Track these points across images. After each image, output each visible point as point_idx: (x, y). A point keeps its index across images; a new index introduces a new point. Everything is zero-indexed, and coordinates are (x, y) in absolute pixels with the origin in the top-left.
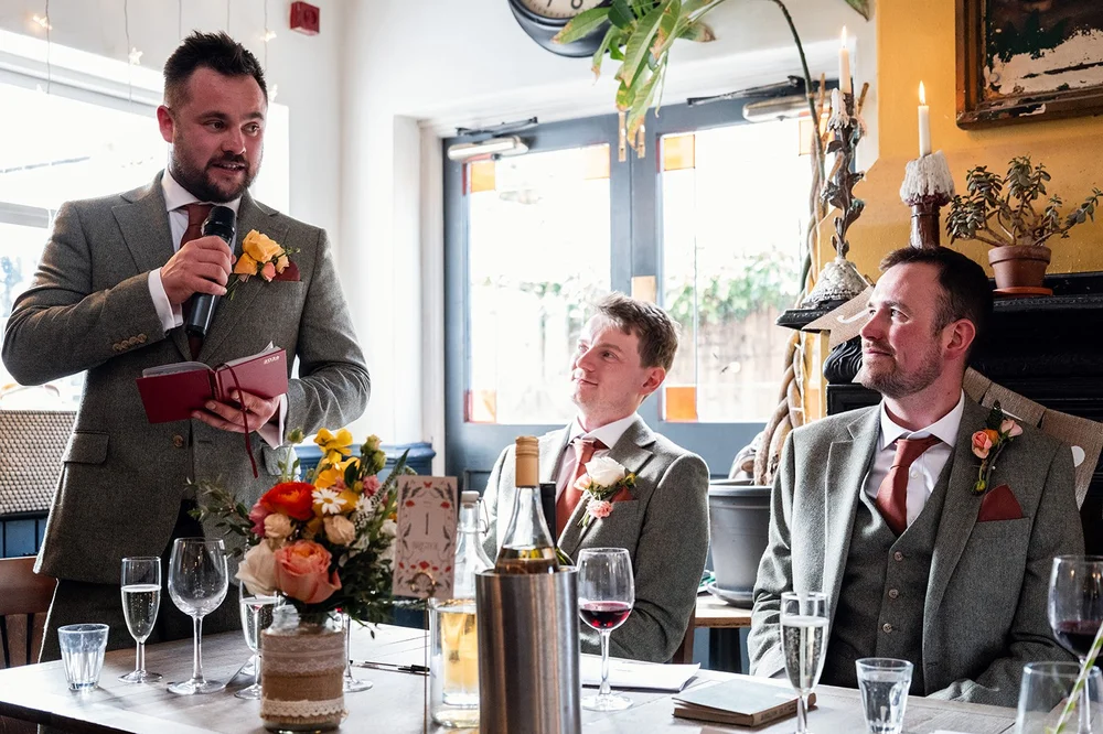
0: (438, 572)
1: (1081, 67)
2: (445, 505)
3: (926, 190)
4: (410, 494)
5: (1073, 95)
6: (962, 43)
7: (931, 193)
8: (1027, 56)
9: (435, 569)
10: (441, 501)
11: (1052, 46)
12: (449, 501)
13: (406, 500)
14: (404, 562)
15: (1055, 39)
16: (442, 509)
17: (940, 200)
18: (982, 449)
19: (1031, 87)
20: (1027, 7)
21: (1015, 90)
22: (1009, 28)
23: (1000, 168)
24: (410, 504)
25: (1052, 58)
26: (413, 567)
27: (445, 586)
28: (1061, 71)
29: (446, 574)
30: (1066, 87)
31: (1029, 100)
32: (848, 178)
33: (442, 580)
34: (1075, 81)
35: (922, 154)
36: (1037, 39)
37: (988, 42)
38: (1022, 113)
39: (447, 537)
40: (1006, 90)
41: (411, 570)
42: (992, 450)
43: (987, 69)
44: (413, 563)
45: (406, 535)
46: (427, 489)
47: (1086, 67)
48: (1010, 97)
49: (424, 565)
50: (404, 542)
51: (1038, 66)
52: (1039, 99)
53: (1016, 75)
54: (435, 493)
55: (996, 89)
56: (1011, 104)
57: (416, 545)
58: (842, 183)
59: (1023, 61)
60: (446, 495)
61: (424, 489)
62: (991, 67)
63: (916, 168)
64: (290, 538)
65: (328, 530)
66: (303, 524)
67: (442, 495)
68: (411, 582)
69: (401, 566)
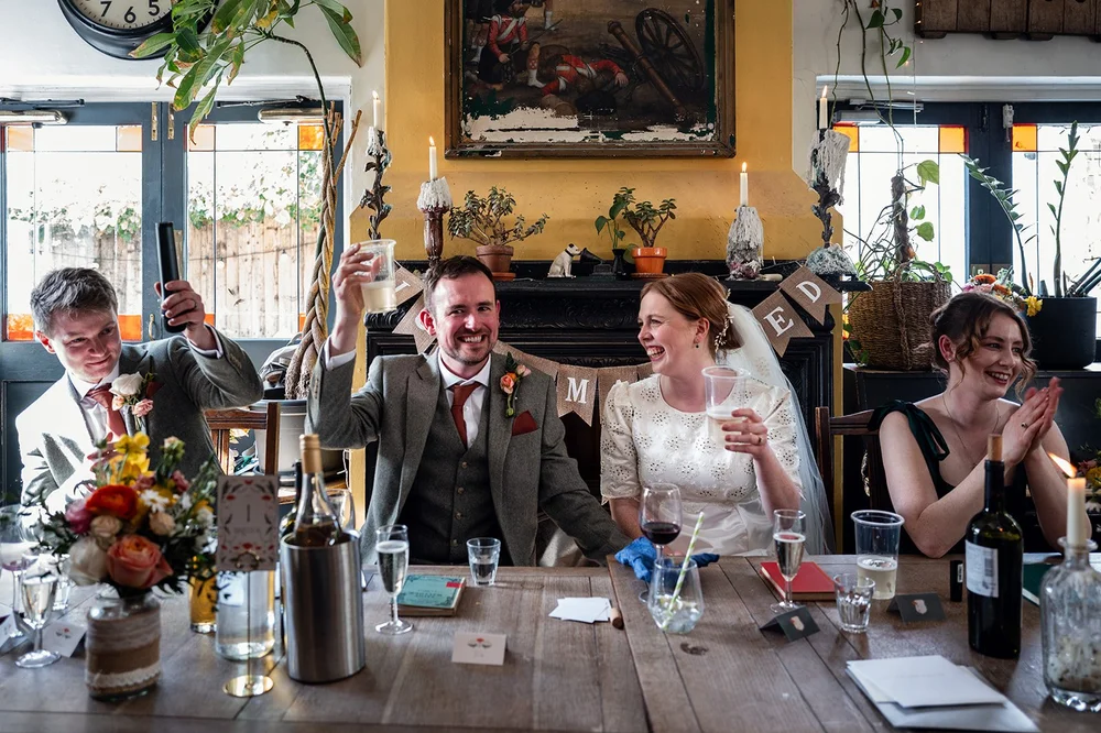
0: (260, 551)
1: (521, 129)
2: (266, 498)
3: (438, 204)
4: (230, 490)
5: (517, 147)
6: (449, 103)
7: (441, 206)
8: (489, 118)
9: (258, 548)
10: (262, 494)
11: (504, 113)
12: (271, 495)
13: (227, 495)
14: (227, 545)
15: (505, 110)
16: (264, 501)
17: (445, 210)
18: (508, 386)
19: (491, 138)
20: (489, 86)
21: (481, 138)
22: (476, 97)
23: (483, 194)
24: (230, 498)
25: (505, 121)
26: (236, 548)
27: (268, 560)
28: (509, 130)
29: (269, 552)
30: (511, 141)
31: (490, 147)
32: (380, 190)
33: (265, 557)
34: (517, 137)
35: (431, 179)
36: (496, 108)
37: (464, 105)
38: (487, 152)
39: (268, 522)
40: (475, 137)
41: (234, 551)
42: (514, 387)
43: (463, 122)
44: (235, 544)
45: (228, 522)
46: (249, 487)
47: (524, 130)
48: (478, 142)
49: (247, 546)
50: (226, 528)
51: (495, 125)
52: (496, 147)
53: (482, 128)
54: (257, 489)
55: (469, 136)
56: (479, 148)
57: (237, 530)
58: (376, 193)
59: (485, 121)
60: (267, 490)
61: (245, 486)
62: (466, 121)
63: (430, 188)
64: (119, 535)
65: (153, 525)
66: (125, 521)
67: (263, 490)
68: (235, 560)
69: (224, 547)
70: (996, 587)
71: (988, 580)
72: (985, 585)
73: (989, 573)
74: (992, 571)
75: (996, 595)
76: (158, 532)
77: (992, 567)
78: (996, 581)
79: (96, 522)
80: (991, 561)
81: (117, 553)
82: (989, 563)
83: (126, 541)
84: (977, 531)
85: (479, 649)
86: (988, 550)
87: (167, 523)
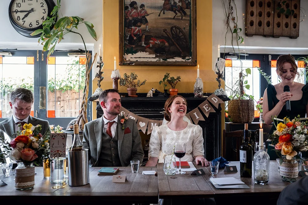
0: (62, 152)
1: (140, 58)
2: (63, 139)
3: (116, 77)
4: (54, 137)
5: (139, 62)
6: (120, 50)
9: (61, 151)
10: (62, 138)
12: (64, 138)
13: (53, 138)
15: (136, 52)
16: (62, 140)
17: (118, 78)
18: (123, 122)
19: (131, 60)
20: (131, 46)
21: (129, 60)
22: (128, 49)
23: (129, 74)
24: (54, 139)
25: (135, 55)
26: (55, 152)
27: (63, 154)
28: (136, 58)
29: (64, 153)
30: (137, 61)
31: (131, 62)
32: (101, 73)
34: (139, 60)
35: (115, 70)
36: (134, 52)
37: (124, 51)
38: (130, 64)
39: (64, 145)
40: (127, 60)
41: (54, 152)
43: (124, 55)
44: (55, 151)
45: (53, 145)
46: (59, 136)
47: (141, 58)
49: (58, 151)
50: (52, 147)
51: (133, 56)
52: (133, 62)
53: (129, 57)
54: (61, 136)
56: (128, 62)
57: (55, 147)
58: (99, 73)
59: (130, 55)
60: (63, 137)
61: (57, 136)
63: (114, 72)
64: (24, 148)
65: (33, 145)
66: (25, 144)
67: (62, 137)
68: (54, 155)
69: (52, 151)
70: (246, 160)
71: (244, 158)
72: (243, 160)
73: (244, 157)
74: (245, 156)
75: (246, 162)
76: (34, 147)
77: (245, 155)
78: (246, 159)
79: (17, 144)
80: (245, 154)
81: (23, 151)
82: (244, 154)
83: (25, 149)
84: (242, 147)
85: (119, 179)
86: (244, 151)
87: (37, 145)
